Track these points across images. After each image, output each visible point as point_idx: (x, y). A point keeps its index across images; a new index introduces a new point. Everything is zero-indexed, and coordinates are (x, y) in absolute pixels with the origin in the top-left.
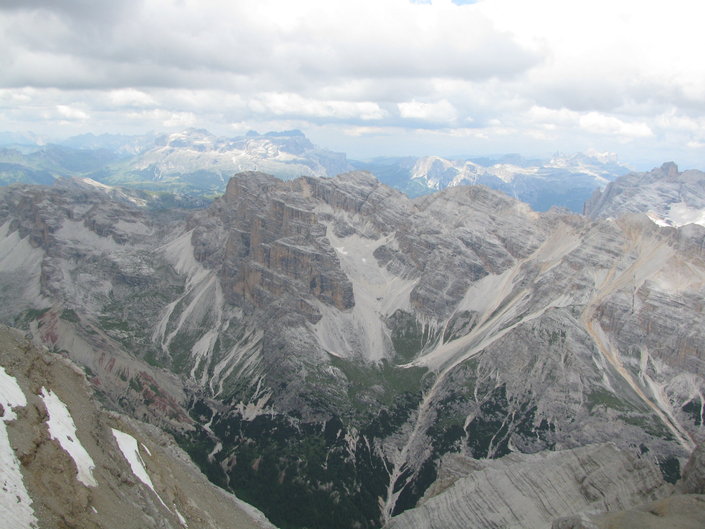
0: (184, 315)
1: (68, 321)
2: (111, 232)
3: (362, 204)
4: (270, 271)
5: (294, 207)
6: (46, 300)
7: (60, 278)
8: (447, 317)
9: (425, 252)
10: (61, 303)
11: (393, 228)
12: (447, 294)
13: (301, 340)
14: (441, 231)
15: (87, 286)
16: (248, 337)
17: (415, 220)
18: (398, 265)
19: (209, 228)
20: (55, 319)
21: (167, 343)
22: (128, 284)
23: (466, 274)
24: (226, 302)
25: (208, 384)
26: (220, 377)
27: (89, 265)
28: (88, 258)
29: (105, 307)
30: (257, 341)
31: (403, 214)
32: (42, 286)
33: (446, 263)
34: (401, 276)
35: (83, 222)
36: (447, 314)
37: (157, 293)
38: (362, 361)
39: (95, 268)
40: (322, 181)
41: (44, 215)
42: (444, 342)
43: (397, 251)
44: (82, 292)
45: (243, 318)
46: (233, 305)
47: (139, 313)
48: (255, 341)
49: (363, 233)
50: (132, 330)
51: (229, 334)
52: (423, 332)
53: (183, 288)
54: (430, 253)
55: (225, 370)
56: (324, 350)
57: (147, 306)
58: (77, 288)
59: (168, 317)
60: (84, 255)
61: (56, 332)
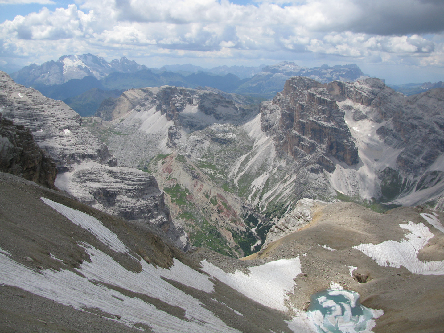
0: (250, 163)
1: (179, 161)
2: (213, 113)
3: (372, 99)
4: (304, 137)
5: (322, 97)
6: (170, 149)
7: (179, 137)
8: (421, 174)
9: (410, 131)
10: (177, 151)
11: (392, 116)
12: (422, 159)
13: (319, 181)
14: (423, 117)
15: (195, 143)
16: (287, 178)
17: (407, 110)
18: (392, 139)
19: (272, 111)
20: (172, 160)
21: (237, 179)
22: (219, 143)
23: (437, 147)
24: (277, 156)
25: (258, 204)
26: (266, 201)
27: (198, 131)
28: (197, 127)
29: (203, 156)
30: (292, 180)
31: (398, 107)
32: (168, 141)
33: (423, 138)
34: (393, 146)
35: (198, 106)
36: (421, 172)
37: (235, 149)
38: (358, 198)
39: (201, 133)
40: (348, 84)
41: (174, 101)
42: (417, 190)
43: (392, 130)
44: (191, 146)
45: (286, 166)
46: (281, 158)
47: (223, 160)
48: (291, 181)
49: (371, 118)
50: (217, 170)
51: (276, 176)
52: (403, 182)
53: (251, 147)
54: (413, 131)
55: (270, 197)
56: (333, 189)
57: (229, 156)
58: (188, 144)
59: (240, 164)
60: (196, 125)
61: (171, 167)
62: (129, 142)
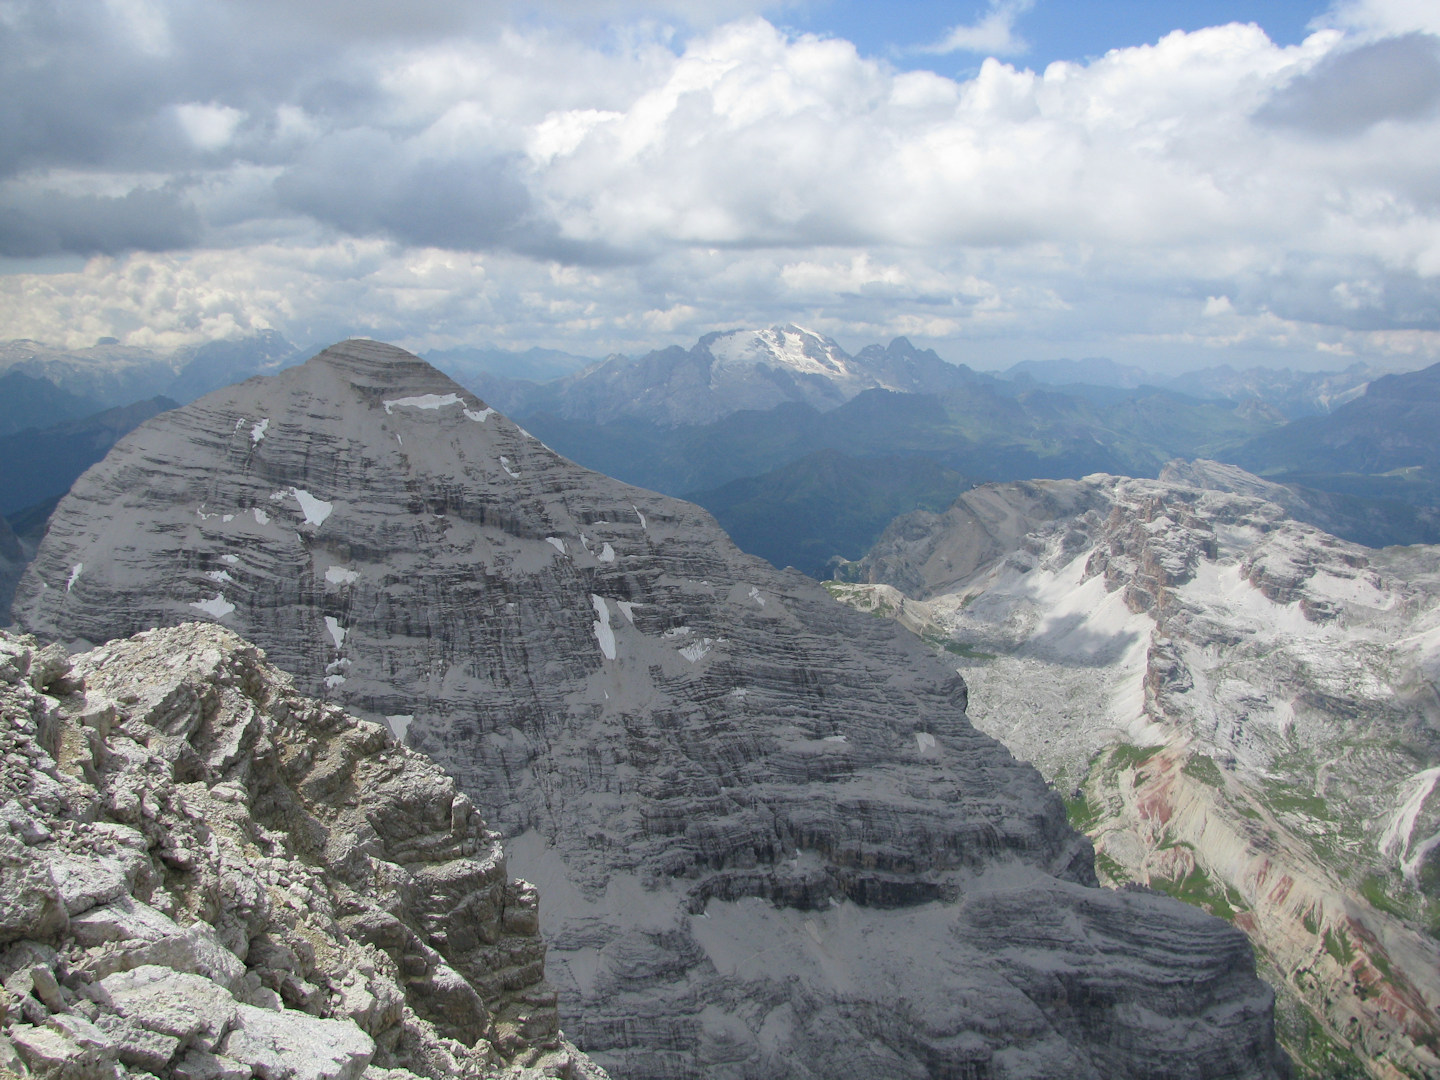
1: (1197, 781)
2: (1299, 596)
6: (1156, 726)
7: (1185, 684)
10: (1187, 740)
15: (1241, 709)
20: (1171, 772)
21: (1414, 861)
22: (1329, 712)
27: (1247, 662)
28: (1244, 646)
29: (1275, 757)
32: (1148, 697)
35: (1238, 566)
37: (1395, 743)
39: (1259, 670)
41: (1158, 547)
44: (1230, 721)
47: (1351, 782)
50: (1334, 818)
57: (1371, 769)
58: (1219, 710)
59: (1419, 802)
60: (1237, 640)
61: (1170, 800)
62: (1007, 691)
